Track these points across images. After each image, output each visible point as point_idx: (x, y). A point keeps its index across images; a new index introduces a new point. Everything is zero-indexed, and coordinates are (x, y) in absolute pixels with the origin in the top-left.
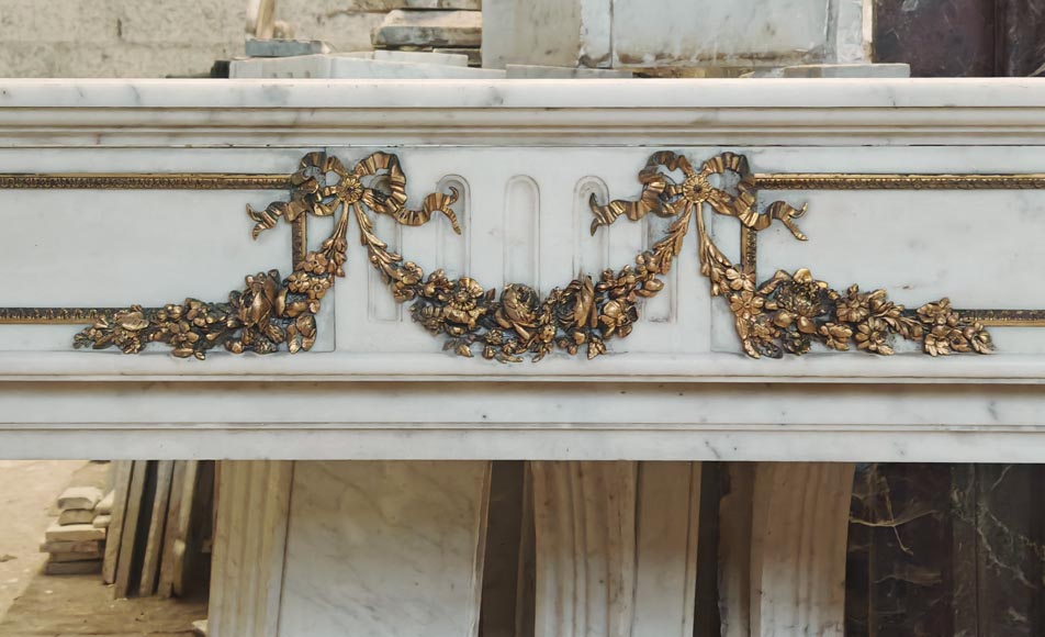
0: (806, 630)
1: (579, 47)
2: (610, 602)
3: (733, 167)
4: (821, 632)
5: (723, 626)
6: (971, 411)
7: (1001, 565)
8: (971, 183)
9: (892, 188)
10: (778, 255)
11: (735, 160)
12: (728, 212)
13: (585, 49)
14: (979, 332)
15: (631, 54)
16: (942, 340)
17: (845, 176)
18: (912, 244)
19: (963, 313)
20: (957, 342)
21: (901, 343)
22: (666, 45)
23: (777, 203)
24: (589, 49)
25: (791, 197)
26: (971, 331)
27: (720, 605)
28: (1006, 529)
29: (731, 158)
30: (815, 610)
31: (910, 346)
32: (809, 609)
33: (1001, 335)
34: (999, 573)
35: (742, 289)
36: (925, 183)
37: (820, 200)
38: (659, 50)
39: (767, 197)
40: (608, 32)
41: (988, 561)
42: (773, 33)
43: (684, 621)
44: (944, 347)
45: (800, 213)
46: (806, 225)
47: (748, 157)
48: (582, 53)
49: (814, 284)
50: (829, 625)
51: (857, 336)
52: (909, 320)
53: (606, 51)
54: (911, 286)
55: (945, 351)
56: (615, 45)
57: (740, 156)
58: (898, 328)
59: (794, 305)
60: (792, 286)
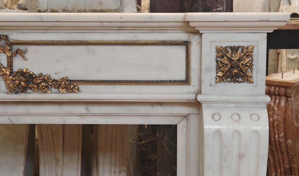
0: (115, 172)
1: (38, 7)
2: (56, 164)
3: (4, 39)
4: (120, 173)
5: (92, 171)
6: (81, 109)
7: (171, 154)
8: (72, 43)
9: (50, 45)
10: (19, 64)
11: (4, 37)
12: (2, 52)
13: (39, 8)
14: (75, 86)
15: (54, 10)
16: (64, 89)
17: (36, 41)
18: (57, 61)
19: (70, 81)
20: (69, 90)
21: (54, 90)
22: (66, 7)
23: (18, 49)
24: (40, 8)
25: (22, 48)
26: (72, 86)
27: (91, 165)
28: (172, 144)
29: (3, 36)
30: (117, 167)
31: (56, 90)
32: (115, 167)
33: (82, 87)
34: (170, 156)
35: (6, 74)
36: (59, 43)
37: (31, 48)
38: (64, 8)
39: (15, 47)
40: (47, 4)
41: (167, 153)
42: (102, 4)
43: (78, 170)
44: (65, 91)
45: (25, 52)
46: (27, 55)
47: (8, 36)
48: (38, 9)
49: (28, 73)
50: (123, 171)
51: (39, 88)
52: (55, 83)
53: (46, 9)
54: (57, 73)
55: (65, 92)
56: (49, 7)
57: (5, 36)
58: (52, 85)
59: (19, 79)
60: (22, 73)
